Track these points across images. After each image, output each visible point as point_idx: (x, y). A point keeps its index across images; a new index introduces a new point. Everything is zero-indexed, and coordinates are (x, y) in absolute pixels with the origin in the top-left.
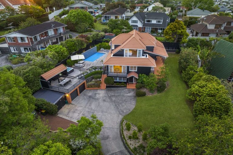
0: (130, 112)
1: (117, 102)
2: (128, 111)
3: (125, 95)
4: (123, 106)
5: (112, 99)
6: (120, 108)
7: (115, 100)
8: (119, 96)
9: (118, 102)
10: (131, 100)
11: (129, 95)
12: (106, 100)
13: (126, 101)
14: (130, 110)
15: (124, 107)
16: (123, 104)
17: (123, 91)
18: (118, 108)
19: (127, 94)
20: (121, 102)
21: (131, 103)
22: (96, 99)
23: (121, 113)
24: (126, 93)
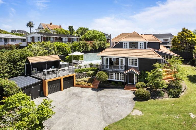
0: (121, 119)
1: (105, 103)
2: (118, 117)
3: (120, 96)
4: (112, 109)
5: (100, 99)
6: (106, 112)
7: (103, 101)
8: (111, 96)
9: (107, 104)
10: (127, 102)
11: (126, 96)
12: (92, 100)
13: (119, 103)
14: (121, 116)
15: (113, 111)
16: (114, 107)
17: (118, 92)
18: (103, 111)
19: (124, 95)
20: (111, 104)
21: (125, 107)
22: (79, 97)
23: (107, 118)
24: (121, 94)
